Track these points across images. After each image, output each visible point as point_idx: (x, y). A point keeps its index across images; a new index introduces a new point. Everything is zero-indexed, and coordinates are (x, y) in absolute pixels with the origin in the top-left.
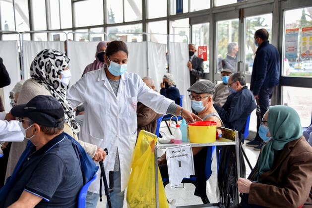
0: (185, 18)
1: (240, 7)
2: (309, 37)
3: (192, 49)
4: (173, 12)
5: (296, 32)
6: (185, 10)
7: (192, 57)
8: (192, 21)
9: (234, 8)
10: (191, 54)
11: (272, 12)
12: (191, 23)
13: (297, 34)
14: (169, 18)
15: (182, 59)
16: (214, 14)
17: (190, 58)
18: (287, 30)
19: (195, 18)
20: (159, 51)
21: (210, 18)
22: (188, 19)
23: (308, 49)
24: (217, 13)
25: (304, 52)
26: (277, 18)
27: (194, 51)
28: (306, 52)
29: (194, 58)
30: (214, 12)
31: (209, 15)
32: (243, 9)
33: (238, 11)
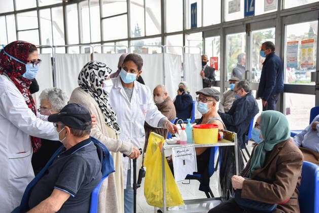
0: (199, 31)
1: (246, 22)
2: (307, 49)
3: (205, 60)
4: (188, 27)
5: (296, 44)
6: (199, 25)
7: (205, 67)
8: (205, 35)
9: (241, 23)
10: (204, 63)
11: (275, 27)
12: (204, 37)
13: (297, 46)
14: (185, 32)
15: (195, 68)
16: (224, 28)
17: (203, 67)
18: (288, 43)
19: (208, 32)
20: (175, 61)
21: (221, 31)
22: (201, 33)
23: (307, 60)
24: (226, 28)
25: (303, 62)
26: (279, 32)
27: (206, 61)
28: (305, 62)
29: (206, 68)
30: (224, 26)
31: (219, 29)
32: (249, 24)
33: (245, 26)
